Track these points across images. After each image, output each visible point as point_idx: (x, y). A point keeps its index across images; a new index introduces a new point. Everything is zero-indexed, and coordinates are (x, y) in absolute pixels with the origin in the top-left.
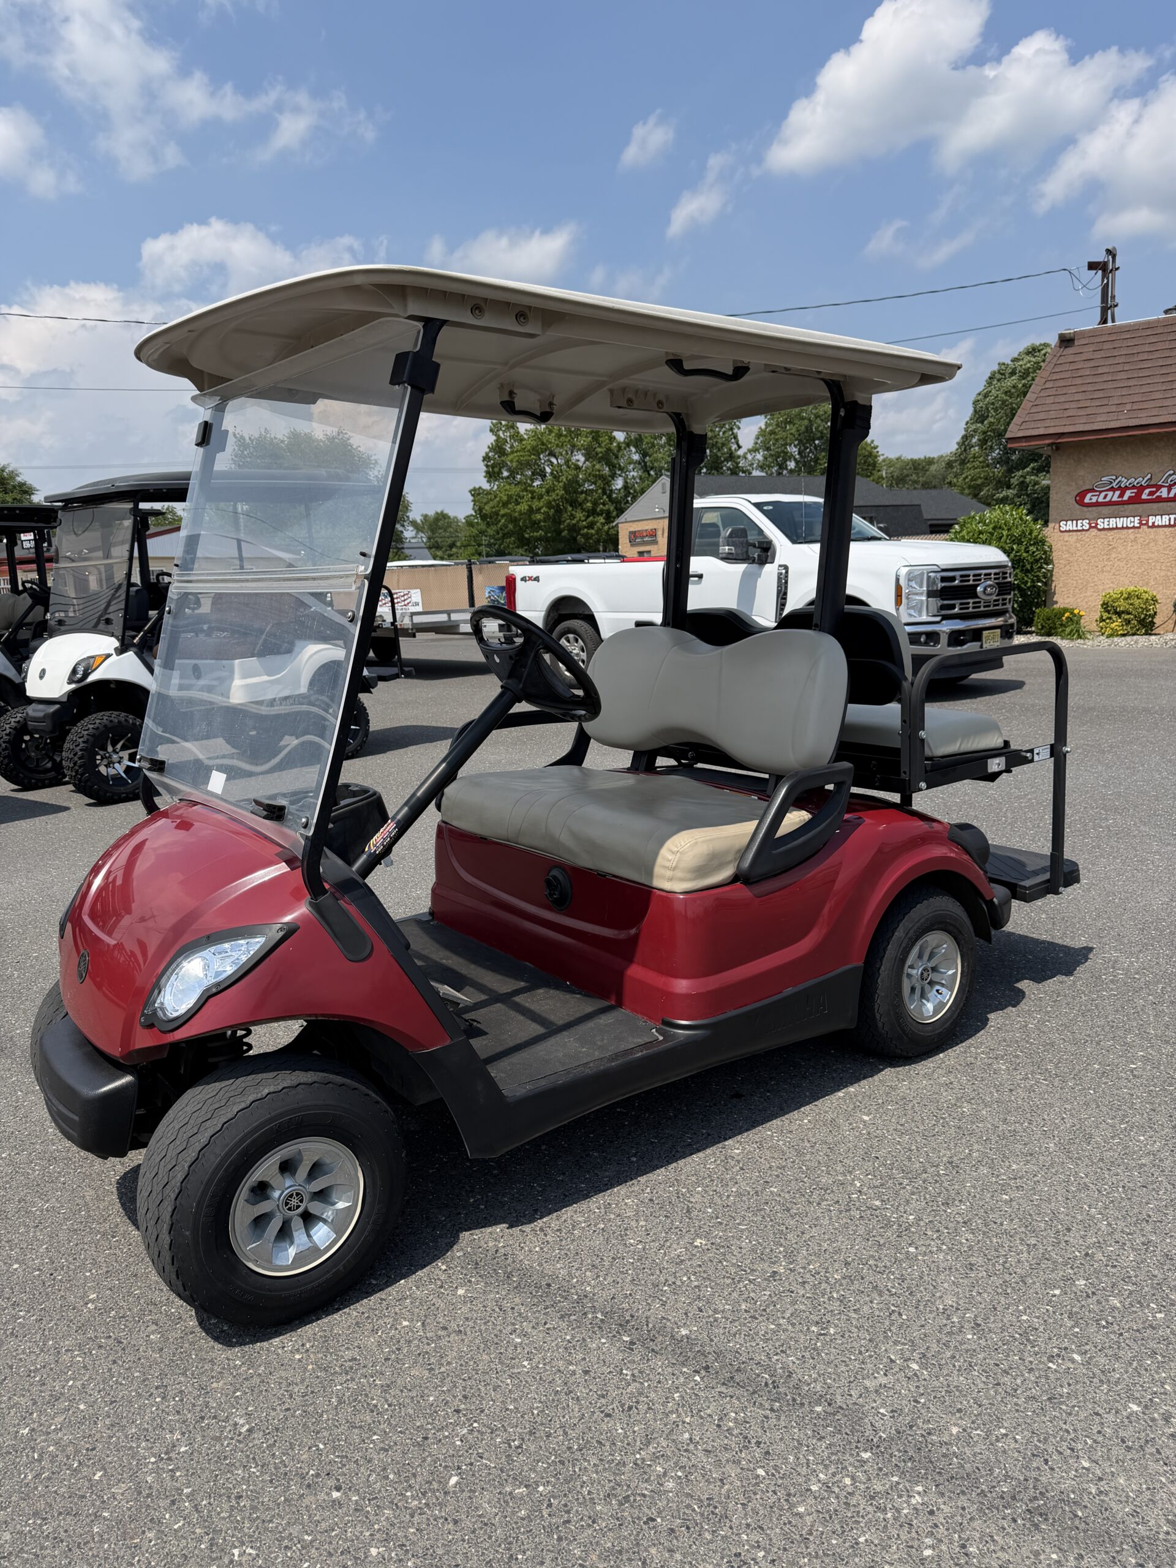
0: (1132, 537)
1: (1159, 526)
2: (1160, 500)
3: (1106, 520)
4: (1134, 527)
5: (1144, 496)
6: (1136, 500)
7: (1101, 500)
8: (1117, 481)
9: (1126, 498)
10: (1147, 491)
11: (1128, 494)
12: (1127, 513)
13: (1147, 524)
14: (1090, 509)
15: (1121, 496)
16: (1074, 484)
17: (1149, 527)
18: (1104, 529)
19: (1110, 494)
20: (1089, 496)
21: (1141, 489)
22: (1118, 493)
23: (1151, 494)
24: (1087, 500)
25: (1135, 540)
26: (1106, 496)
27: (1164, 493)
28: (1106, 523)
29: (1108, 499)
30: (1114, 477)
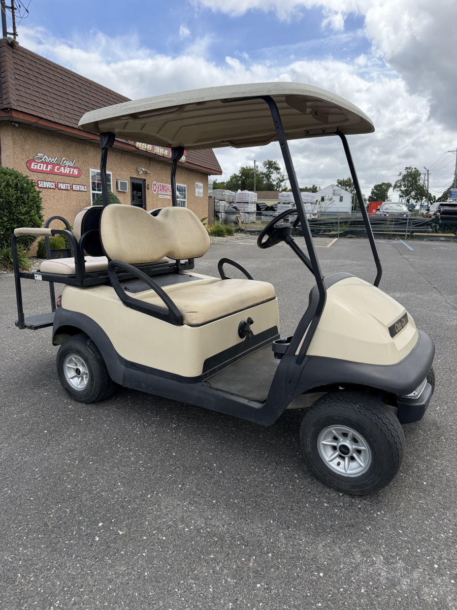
0: (52, 194)
1: (62, 189)
2: (61, 174)
3: (42, 182)
4: (53, 188)
5: (56, 170)
6: (52, 172)
7: (38, 168)
8: (44, 157)
9: (48, 170)
10: (56, 167)
11: (50, 167)
12: (49, 180)
13: (58, 187)
14: (34, 173)
15: (47, 168)
16: (24, 153)
17: (59, 189)
18: (41, 187)
19: (42, 165)
20: (33, 163)
21: (54, 165)
22: (45, 165)
23: (58, 169)
24: (32, 167)
25: (53, 197)
26: (40, 165)
27: (62, 169)
28: (42, 184)
29: (41, 169)
30: (43, 155)
